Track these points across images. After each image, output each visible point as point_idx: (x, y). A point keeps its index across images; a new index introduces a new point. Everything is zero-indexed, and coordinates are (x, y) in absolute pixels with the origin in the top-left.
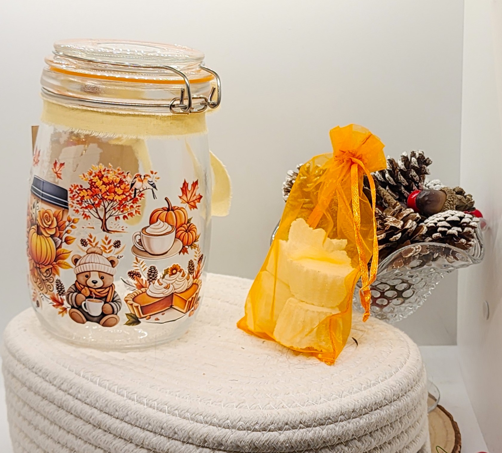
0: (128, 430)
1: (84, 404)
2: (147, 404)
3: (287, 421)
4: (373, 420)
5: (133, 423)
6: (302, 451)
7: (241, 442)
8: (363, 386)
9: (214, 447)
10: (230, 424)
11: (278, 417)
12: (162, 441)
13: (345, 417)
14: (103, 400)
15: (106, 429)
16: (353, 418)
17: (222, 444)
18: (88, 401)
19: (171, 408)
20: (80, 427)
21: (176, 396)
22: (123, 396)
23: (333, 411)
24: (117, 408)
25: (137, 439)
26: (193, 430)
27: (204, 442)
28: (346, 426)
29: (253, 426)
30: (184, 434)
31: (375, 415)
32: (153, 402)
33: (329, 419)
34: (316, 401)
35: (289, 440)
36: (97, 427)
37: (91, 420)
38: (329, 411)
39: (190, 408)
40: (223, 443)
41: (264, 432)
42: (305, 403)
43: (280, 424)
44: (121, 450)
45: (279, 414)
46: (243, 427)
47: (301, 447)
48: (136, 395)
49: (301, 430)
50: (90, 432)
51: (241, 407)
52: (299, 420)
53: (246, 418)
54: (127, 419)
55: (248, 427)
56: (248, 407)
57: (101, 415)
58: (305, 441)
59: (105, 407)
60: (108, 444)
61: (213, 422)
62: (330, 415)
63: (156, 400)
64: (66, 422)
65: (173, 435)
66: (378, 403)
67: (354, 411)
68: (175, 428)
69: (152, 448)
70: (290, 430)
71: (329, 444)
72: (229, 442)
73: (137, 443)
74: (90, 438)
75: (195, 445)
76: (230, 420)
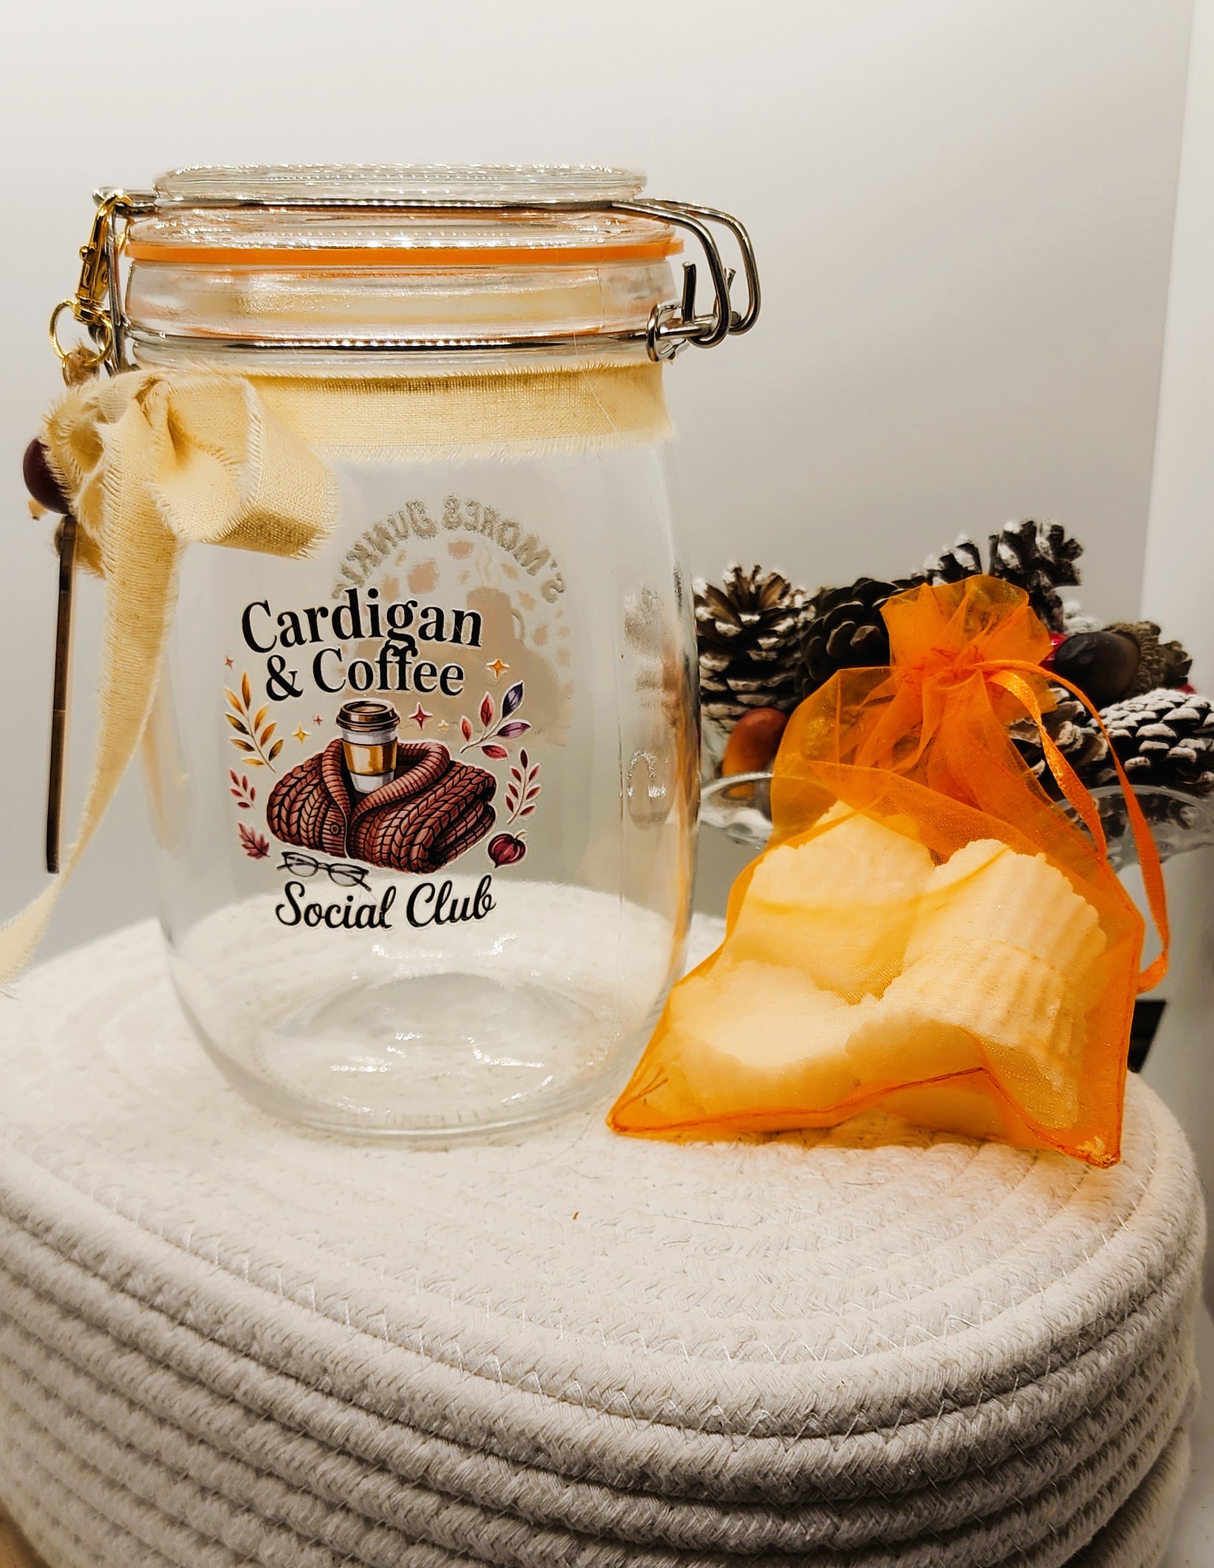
0: (370, 1435)
1: (210, 1344)
2: (429, 1351)
3: (905, 1395)
4: (1129, 1351)
5: (386, 1413)
6: (953, 1479)
7: (766, 1475)
8: (1084, 1242)
9: (672, 1494)
10: (726, 1420)
11: (876, 1386)
12: (492, 1470)
13: (1063, 1357)
14: (273, 1336)
15: (293, 1425)
16: (1083, 1353)
17: (702, 1484)
18: (221, 1332)
19: (513, 1366)
20: (200, 1412)
22: (339, 1319)
23: (1030, 1343)
24: (327, 1363)
25: (404, 1466)
26: (600, 1442)
27: (640, 1478)
28: (1067, 1383)
29: (801, 1423)
30: (569, 1454)
31: (1131, 1333)
32: (449, 1345)
33: (1025, 1369)
34: (971, 1313)
35: (915, 1457)
36: (259, 1416)
37: (238, 1395)
38: (1021, 1346)
39: (581, 1365)
40: (707, 1482)
41: (834, 1438)
42: (940, 1324)
43: (887, 1405)
44: (351, 1492)
45: (876, 1372)
46: (768, 1428)
47: (950, 1469)
48: (383, 1317)
49: (950, 1419)
50: (236, 1430)
52: (940, 1386)
53: (775, 1396)
54: (365, 1398)
55: (785, 1427)
57: (271, 1382)
58: (961, 1451)
59: (283, 1358)
60: (303, 1470)
61: (666, 1412)
62: (1024, 1359)
63: (457, 1336)
64: (153, 1392)
65: (531, 1453)
66: (1137, 1293)
67: (1084, 1332)
68: (537, 1434)
69: (458, 1490)
70: (914, 1421)
71: (1026, 1446)
72: (726, 1478)
73: (403, 1472)
74: (240, 1444)
75: (611, 1487)
76: (724, 1406)
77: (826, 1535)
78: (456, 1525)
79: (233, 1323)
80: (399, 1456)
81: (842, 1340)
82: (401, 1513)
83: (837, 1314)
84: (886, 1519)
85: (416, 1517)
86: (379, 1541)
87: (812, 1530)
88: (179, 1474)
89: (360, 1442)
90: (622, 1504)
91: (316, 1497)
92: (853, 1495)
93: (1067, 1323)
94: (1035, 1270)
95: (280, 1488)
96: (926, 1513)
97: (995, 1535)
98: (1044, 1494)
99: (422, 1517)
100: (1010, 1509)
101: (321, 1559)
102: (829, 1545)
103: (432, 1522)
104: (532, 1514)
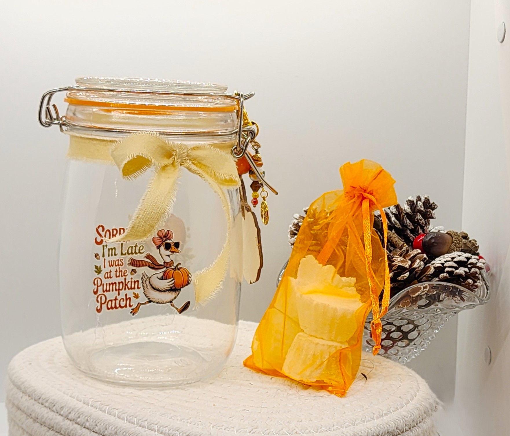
1: (93, 433)
2: (158, 431)
8: (375, 415)
14: (112, 428)
18: (96, 429)
19: (183, 434)
21: (188, 422)
22: (133, 423)
32: (164, 429)
34: (330, 428)
39: (203, 434)
42: (318, 429)
48: (146, 422)
51: (254, 433)
56: (261, 432)
59: (114, 434)
63: (168, 426)
66: (391, 432)
79: (100, 425)
81: (284, 430)
93: (361, 434)
94: (356, 420)
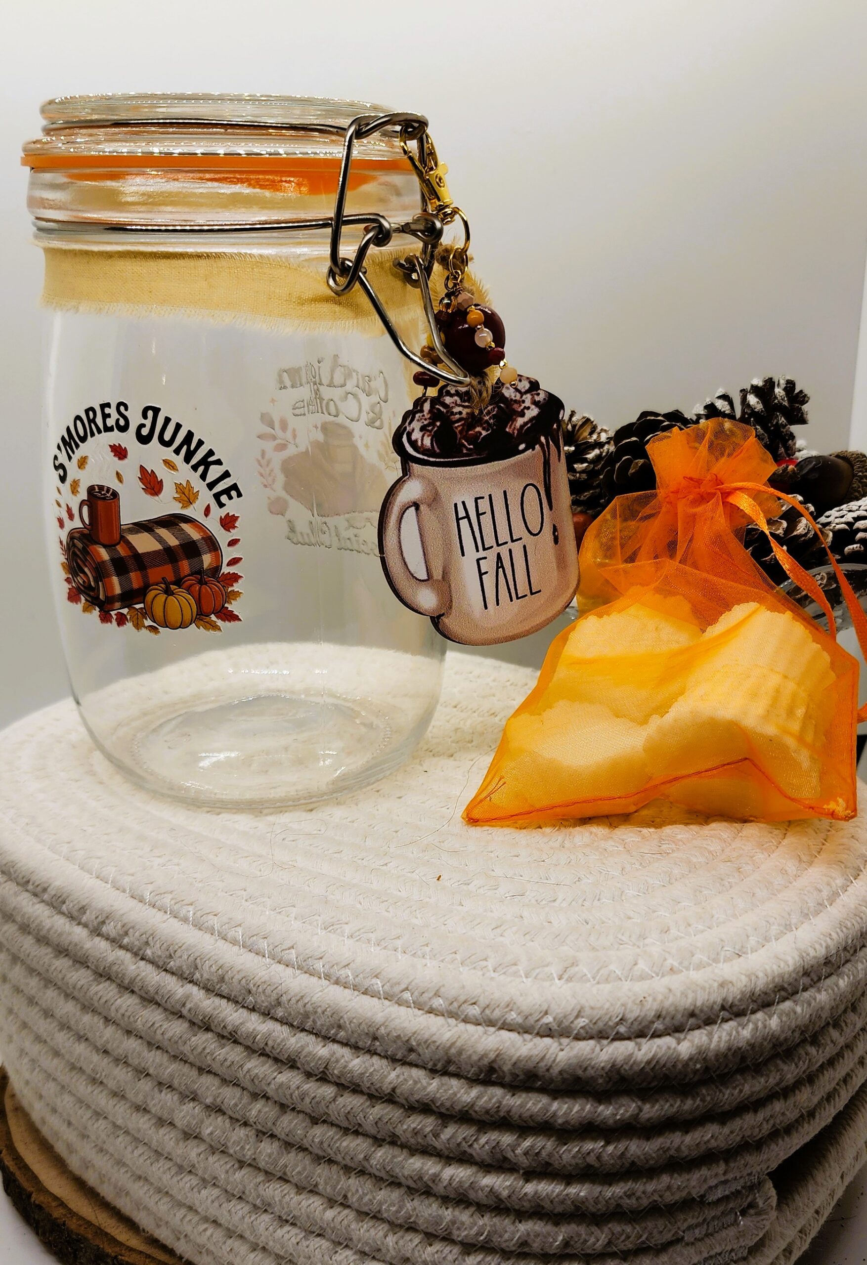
0: (283, 1040)
1: (164, 973)
2: (327, 976)
3: (692, 1008)
4: (861, 976)
5: (295, 1023)
6: (728, 1073)
7: (586, 1069)
8: (825, 894)
9: (514, 1084)
10: (555, 1027)
11: (670, 1000)
12: (376, 1066)
13: (812, 980)
14: (210, 966)
15: (226, 1034)
16: (826, 978)
17: (536, 1075)
18: (172, 964)
19: (392, 987)
20: (157, 1025)
21: (396, 949)
22: (260, 953)
23: (787, 969)
24: (251, 986)
25: (308, 1064)
26: (458, 1044)
27: (489, 1071)
28: (815, 999)
29: (613, 1028)
30: (434, 1052)
31: (862, 963)
32: (343, 971)
33: (783, 988)
34: (742, 946)
35: (701, 1055)
36: (200, 1027)
37: (185, 1012)
38: (780, 971)
39: (443, 986)
40: (541, 1074)
41: (639, 1040)
42: (718, 954)
43: (679, 1016)
44: (269, 1084)
45: (670, 990)
46: (587, 1033)
47: (727, 1065)
48: (293, 951)
49: (727, 1026)
50: (183, 1038)
52: (719, 1001)
53: (592, 1008)
54: (280, 1013)
55: (600, 1032)
56: (590, 976)
57: (208, 1002)
58: (735, 1051)
59: (218, 983)
60: (233, 1068)
61: (509, 1020)
62: (783, 981)
63: (350, 964)
64: (122, 1011)
65: (406, 1053)
67: (827, 962)
68: (410, 1038)
69: (350, 1082)
70: (699, 1027)
71: (784, 1047)
72: (555, 1071)
73: (308, 1069)
74: (186, 1049)
75: (466, 1078)
76: (554, 1015)
77: (632, 1115)
78: (349, 1109)
79: (181, 957)
80: (305, 1057)
81: (643, 966)
82: (307, 1100)
83: (638, 947)
84: (678, 1103)
85: (318, 1103)
86: (290, 1122)
87: (621, 1112)
88: (142, 1073)
89: (275, 1046)
90: (475, 1092)
91: (244, 1089)
92: (653, 1084)
93: (815, 954)
94: (789, 915)
95: (216, 1082)
96: (708, 1098)
97: (761, 1116)
98: (797, 1085)
99: (323, 1103)
100: (773, 1096)
101: (247, 1135)
102: (634, 1123)
103: (330, 1107)
104: (406, 1099)
